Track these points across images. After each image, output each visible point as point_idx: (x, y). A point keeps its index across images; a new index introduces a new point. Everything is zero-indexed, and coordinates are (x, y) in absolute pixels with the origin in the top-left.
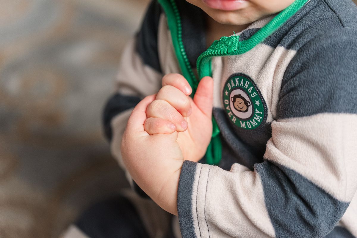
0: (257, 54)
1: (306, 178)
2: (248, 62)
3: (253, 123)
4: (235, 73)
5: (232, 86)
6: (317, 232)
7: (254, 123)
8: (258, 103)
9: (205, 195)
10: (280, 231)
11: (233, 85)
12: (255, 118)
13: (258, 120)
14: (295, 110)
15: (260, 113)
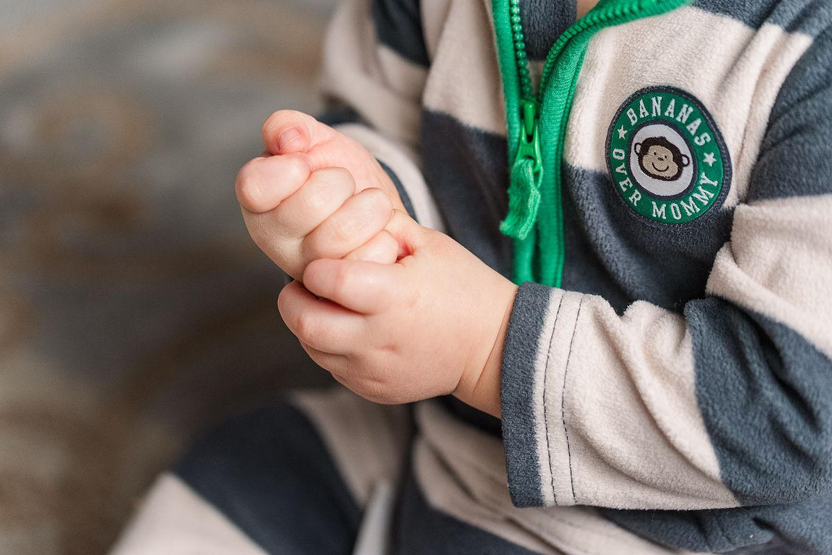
0: (710, 40)
1: (811, 343)
2: (689, 59)
3: (688, 207)
4: (652, 85)
5: (642, 116)
6: (820, 470)
7: (691, 208)
8: (710, 159)
9: (566, 362)
10: (733, 466)
11: (644, 113)
12: (695, 195)
13: (703, 201)
14: (804, 180)
15: (712, 183)
